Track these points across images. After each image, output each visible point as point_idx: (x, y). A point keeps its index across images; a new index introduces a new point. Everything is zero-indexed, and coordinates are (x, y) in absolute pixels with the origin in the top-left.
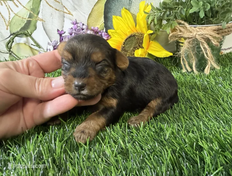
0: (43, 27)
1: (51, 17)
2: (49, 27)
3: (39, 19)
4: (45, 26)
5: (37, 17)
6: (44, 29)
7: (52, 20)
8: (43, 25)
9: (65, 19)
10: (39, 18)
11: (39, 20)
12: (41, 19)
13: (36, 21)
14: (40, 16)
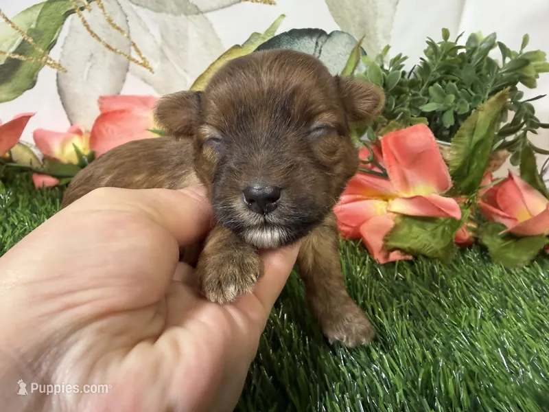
0: (58, 85)
1: (89, 64)
2: (76, 88)
3: (48, 61)
4: (64, 83)
5: (43, 55)
6: (60, 92)
7: (89, 72)
8: (57, 80)
9: (129, 75)
10: (51, 60)
11: (49, 64)
12: (57, 62)
13: (39, 67)
14: (55, 54)
